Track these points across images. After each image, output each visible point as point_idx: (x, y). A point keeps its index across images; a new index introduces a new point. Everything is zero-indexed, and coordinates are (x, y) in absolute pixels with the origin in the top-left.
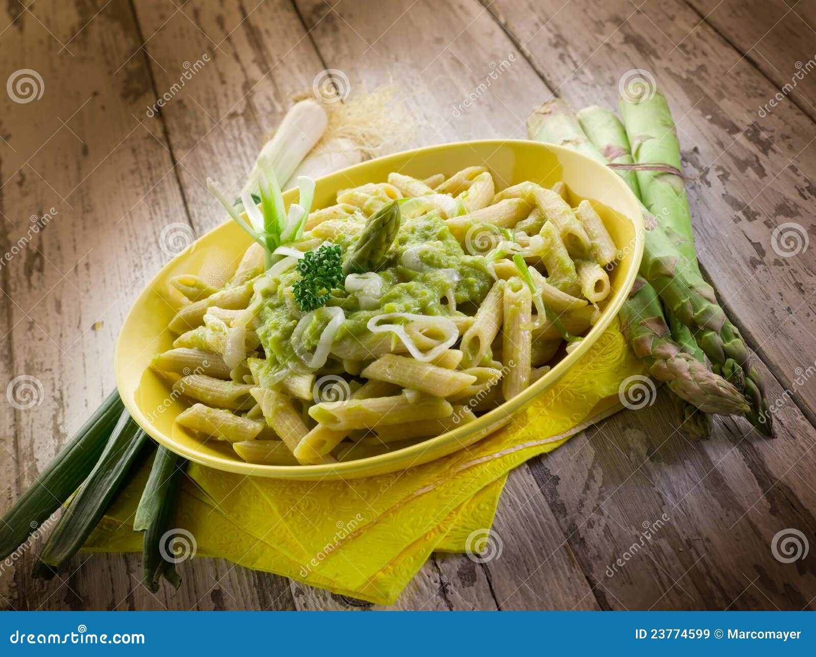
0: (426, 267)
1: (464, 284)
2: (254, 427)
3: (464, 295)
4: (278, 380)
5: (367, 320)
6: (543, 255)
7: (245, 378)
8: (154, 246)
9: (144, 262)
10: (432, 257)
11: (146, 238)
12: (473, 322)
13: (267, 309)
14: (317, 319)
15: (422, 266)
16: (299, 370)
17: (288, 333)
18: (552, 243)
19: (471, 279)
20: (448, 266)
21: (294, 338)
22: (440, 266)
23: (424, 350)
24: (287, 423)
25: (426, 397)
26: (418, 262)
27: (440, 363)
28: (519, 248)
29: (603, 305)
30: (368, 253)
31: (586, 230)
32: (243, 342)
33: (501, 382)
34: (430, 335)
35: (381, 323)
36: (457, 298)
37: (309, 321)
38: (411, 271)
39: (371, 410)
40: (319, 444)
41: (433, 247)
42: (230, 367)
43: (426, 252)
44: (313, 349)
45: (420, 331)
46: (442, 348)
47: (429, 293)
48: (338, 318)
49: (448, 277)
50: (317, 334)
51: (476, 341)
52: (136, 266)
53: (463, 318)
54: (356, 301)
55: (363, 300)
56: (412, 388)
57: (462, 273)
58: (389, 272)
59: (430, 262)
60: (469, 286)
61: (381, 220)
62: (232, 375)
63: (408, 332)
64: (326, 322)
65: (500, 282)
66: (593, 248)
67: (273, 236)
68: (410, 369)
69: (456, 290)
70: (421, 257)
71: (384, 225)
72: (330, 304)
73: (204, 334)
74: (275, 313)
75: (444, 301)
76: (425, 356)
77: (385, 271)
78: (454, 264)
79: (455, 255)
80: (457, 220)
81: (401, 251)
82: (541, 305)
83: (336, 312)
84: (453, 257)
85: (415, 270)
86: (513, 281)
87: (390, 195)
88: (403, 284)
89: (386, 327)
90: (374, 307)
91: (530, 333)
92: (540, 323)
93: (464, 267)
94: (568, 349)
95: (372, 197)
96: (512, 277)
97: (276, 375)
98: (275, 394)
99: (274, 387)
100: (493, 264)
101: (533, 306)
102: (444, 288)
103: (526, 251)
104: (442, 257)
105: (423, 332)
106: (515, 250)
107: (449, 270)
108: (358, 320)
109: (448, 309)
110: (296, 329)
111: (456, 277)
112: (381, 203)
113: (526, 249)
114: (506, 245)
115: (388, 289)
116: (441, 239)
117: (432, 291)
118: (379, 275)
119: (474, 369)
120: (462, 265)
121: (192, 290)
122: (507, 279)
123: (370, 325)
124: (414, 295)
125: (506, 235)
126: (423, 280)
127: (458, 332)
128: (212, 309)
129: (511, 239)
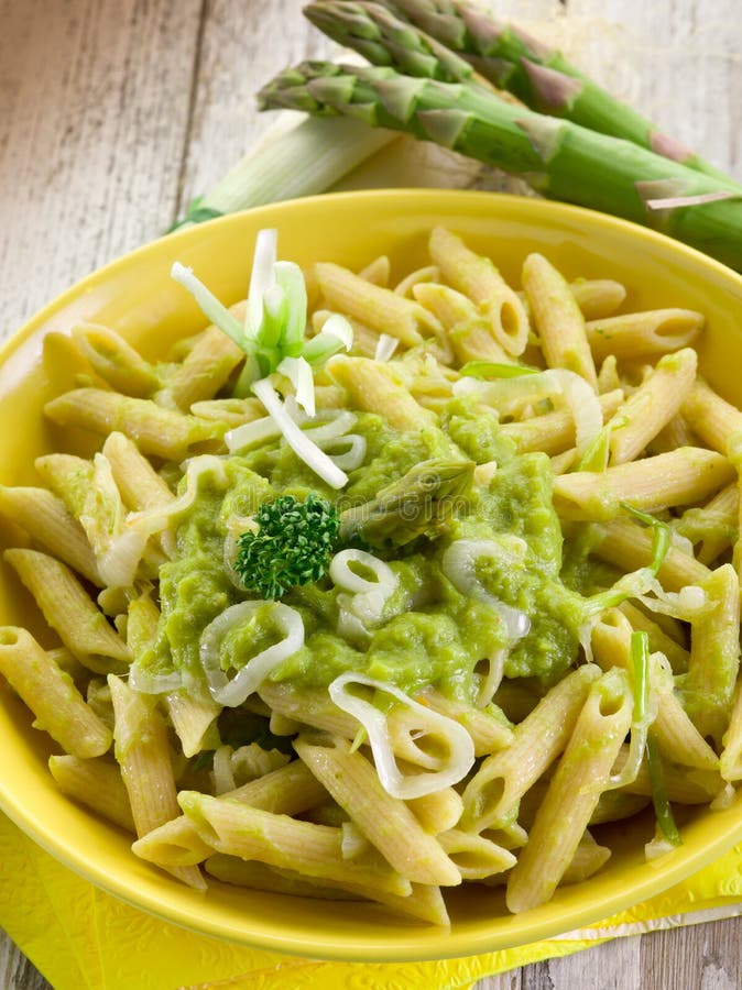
0: (479, 590)
1: (527, 646)
2: (94, 743)
3: (523, 668)
4: (158, 690)
5: (337, 672)
6: (694, 624)
7: (117, 621)
9: (87, 129)
10: (495, 575)
11: (109, 68)
12: (508, 748)
13: (192, 533)
14: (258, 621)
15: (473, 583)
16: (198, 697)
17: (205, 617)
19: (547, 645)
20: (516, 603)
21: (208, 635)
22: (502, 596)
23: (405, 766)
26: (468, 575)
27: (419, 811)
28: (659, 591)
30: (392, 528)
32: (136, 564)
33: (509, 872)
34: (425, 743)
35: (357, 689)
36: (506, 668)
37: (245, 619)
38: (450, 587)
39: (276, 845)
41: (506, 551)
42: (105, 580)
43: (490, 563)
44: (232, 673)
45: (413, 733)
46: (438, 786)
47: (457, 653)
48: (293, 645)
49: (511, 625)
50: (249, 652)
51: (496, 788)
52: (70, 130)
53: (495, 723)
54: (336, 609)
55: (346, 618)
57: (535, 623)
58: (412, 570)
59: (488, 579)
60: (536, 653)
62: (102, 597)
63: (391, 729)
64: (274, 636)
65: (589, 671)
68: (366, 804)
70: (478, 567)
71: (434, 500)
72: (290, 598)
73: (83, 497)
74: (201, 555)
75: (483, 667)
76: (401, 787)
77: (408, 562)
78: (529, 599)
79: (540, 575)
80: (577, 486)
81: (453, 532)
82: (640, 745)
83: (293, 623)
84: (534, 582)
85: (458, 590)
86: (612, 682)
87: (508, 323)
88: (423, 619)
89: (356, 708)
90: (359, 644)
91: (596, 799)
92: (623, 779)
93: (543, 614)
94: (649, 848)
95: (474, 316)
96: (615, 669)
97: (159, 678)
98: (144, 712)
99: (146, 698)
100: (596, 622)
101: (628, 740)
102: (490, 646)
103: (668, 605)
104: (513, 578)
105: (418, 736)
106: (651, 595)
107: (514, 610)
108: (324, 661)
109: (482, 685)
110: (217, 620)
111: (522, 625)
112: (484, 335)
113: (671, 596)
114: (637, 583)
115: (397, 610)
116: (530, 531)
117: (467, 650)
118: (395, 571)
119: (474, 842)
120: (542, 606)
121: (105, 363)
122: (605, 670)
123: (336, 688)
124: (431, 652)
125: (654, 539)
126: (460, 620)
127: (473, 761)
128: (116, 441)
129: (658, 555)
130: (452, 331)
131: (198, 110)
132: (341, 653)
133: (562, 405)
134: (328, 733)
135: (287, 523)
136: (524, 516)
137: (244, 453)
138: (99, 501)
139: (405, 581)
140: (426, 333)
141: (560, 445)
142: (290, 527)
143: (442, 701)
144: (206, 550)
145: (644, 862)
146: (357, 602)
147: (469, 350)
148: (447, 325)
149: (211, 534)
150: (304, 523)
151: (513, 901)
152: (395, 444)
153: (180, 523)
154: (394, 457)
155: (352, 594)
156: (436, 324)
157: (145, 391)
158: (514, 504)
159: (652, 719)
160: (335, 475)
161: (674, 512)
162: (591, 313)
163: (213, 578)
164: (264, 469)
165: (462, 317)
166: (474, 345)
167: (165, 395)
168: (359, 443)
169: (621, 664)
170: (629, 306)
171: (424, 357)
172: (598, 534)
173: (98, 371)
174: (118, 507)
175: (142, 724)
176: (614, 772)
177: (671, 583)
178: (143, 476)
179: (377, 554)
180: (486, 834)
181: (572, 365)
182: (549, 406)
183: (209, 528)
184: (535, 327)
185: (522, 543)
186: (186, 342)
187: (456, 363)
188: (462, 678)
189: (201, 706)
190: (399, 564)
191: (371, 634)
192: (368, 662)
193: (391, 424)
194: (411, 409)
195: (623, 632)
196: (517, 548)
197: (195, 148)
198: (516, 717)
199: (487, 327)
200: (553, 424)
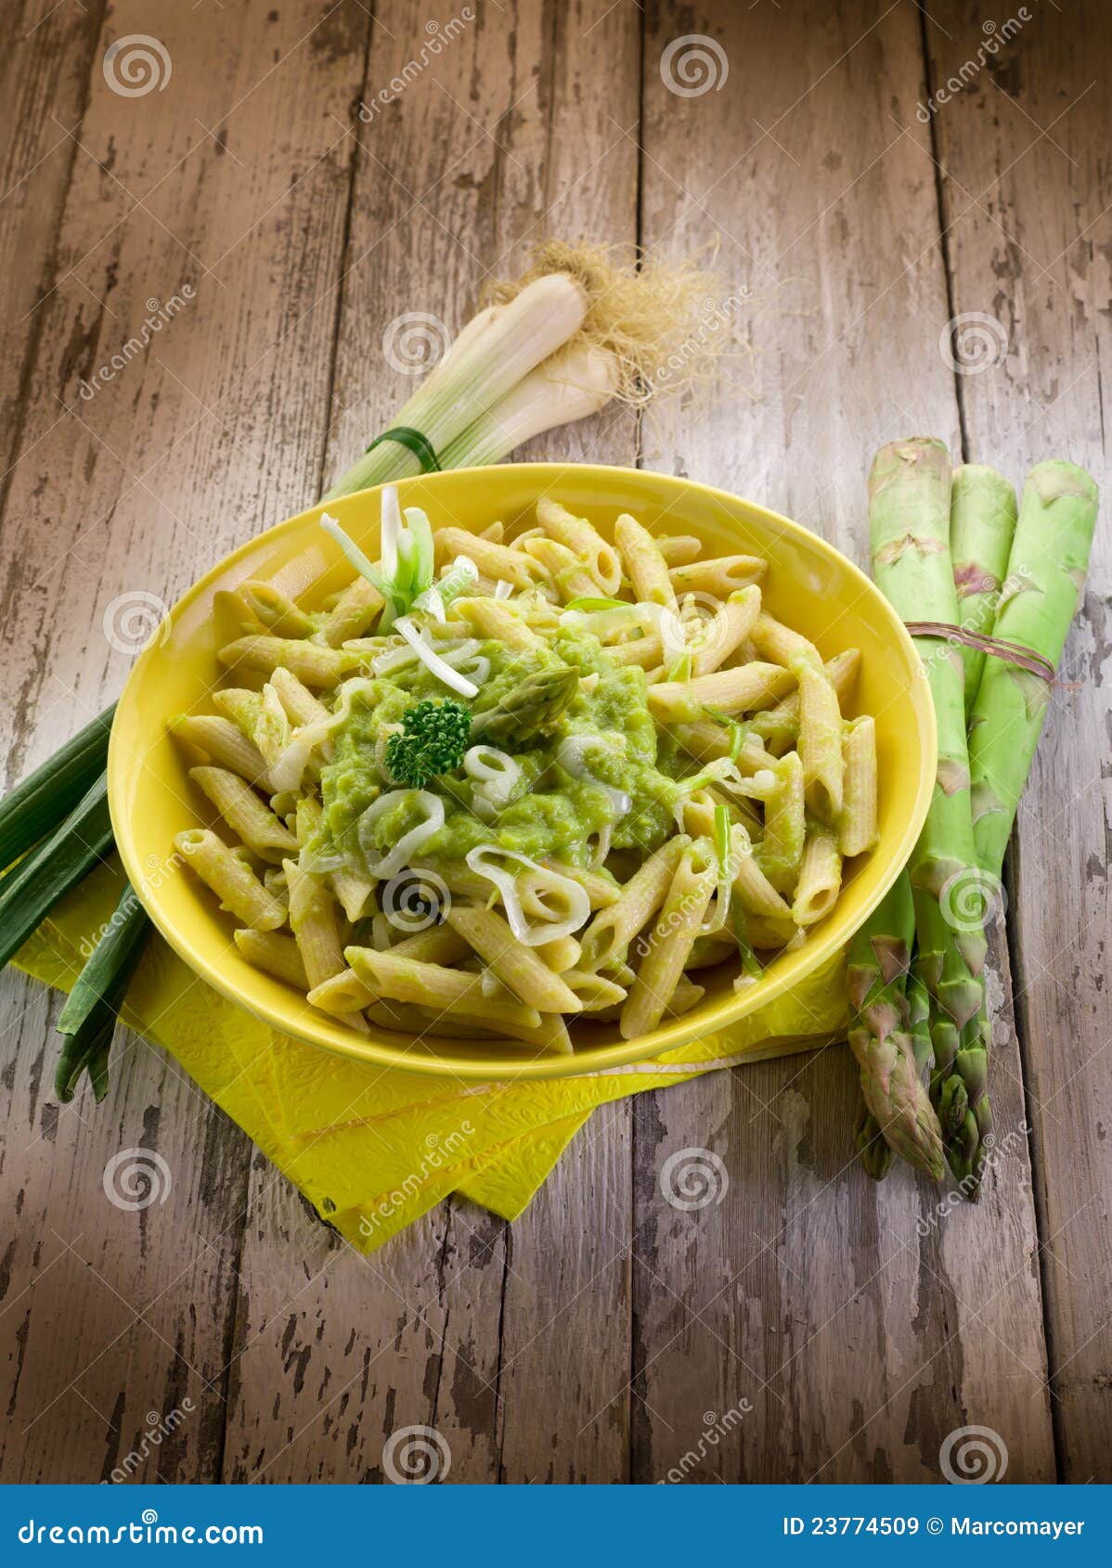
0: (588, 776)
1: (629, 821)
2: (272, 915)
3: (626, 839)
4: (325, 869)
5: (473, 844)
6: (767, 802)
7: (288, 818)
8: (264, 404)
9: (240, 433)
10: (601, 764)
11: (257, 383)
12: (617, 902)
13: (348, 739)
14: (406, 806)
15: (583, 771)
16: (357, 872)
17: (361, 805)
18: (786, 792)
19: (645, 820)
20: (619, 786)
21: (364, 820)
22: (607, 781)
23: (532, 920)
24: (316, 940)
25: (509, 995)
26: (579, 764)
27: (546, 955)
28: (737, 776)
29: (813, 930)
30: (513, 726)
31: (846, 781)
32: (302, 770)
33: (622, 1004)
34: (548, 900)
35: (489, 858)
36: (612, 839)
37: (393, 805)
38: (564, 774)
39: (428, 987)
40: (343, 997)
41: (611, 744)
42: (277, 787)
43: (596, 753)
44: (385, 851)
45: (538, 892)
46: (559, 933)
47: (573, 825)
48: (435, 824)
49: (615, 804)
50: (399, 832)
51: (608, 934)
52: (226, 434)
53: (605, 884)
54: (470, 795)
55: (478, 801)
56: (497, 973)
57: (636, 803)
58: (532, 761)
59: (595, 768)
60: (638, 827)
61: (547, 691)
62: (274, 802)
63: (520, 889)
64: (419, 817)
65: (683, 839)
66: (842, 817)
67: (404, 596)
68: (502, 949)
69: (619, 827)
70: (586, 757)
71: (547, 699)
72: (432, 787)
73: (255, 719)
74: (355, 757)
75: (594, 839)
76: (529, 935)
77: (529, 755)
78: (630, 782)
79: (638, 763)
80: (668, 693)
81: (563, 730)
82: (725, 899)
83: (436, 807)
84: (634, 769)
85: (572, 775)
86: (701, 847)
87: (604, 568)
88: (543, 799)
89: (490, 872)
90: (490, 821)
91: (691, 942)
92: (713, 927)
93: (642, 795)
94: (737, 983)
95: (576, 563)
96: (702, 838)
97: (325, 859)
98: (313, 888)
99: (315, 877)
100: (687, 801)
101: (715, 896)
102: (599, 822)
103: (745, 787)
104: (617, 767)
105: (542, 894)
106: (730, 779)
107: (620, 792)
108: (461, 836)
109: (594, 854)
110: (371, 808)
111: (625, 806)
112: (585, 579)
113: (747, 780)
114: (719, 769)
115: (522, 793)
116: (630, 727)
117: (581, 824)
118: (518, 762)
119: (590, 979)
120: (641, 787)
121: (268, 612)
122: (694, 838)
123: (472, 857)
124: (550, 825)
125: (732, 735)
126: (575, 799)
127: (589, 914)
128: (281, 674)
129: (736, 747)
130: (558, 576)
131: (334, 415)
132: (476, 829)
133: (651, 632)
134: (467, 897)
135: (429, 722)
136: (623, 715)
137: (389, 676)
138: (269, 721)
139: (527, 771)
140: (537, 578)
141: (653, 662)
142: (431, 725)
143: (560, 867)
144: (359, 753)
145: (734, 994)
146: (489, 787)
147: (573, 591)
148: (554, 571)
149: (365, 740)
150: (443, 722)
151: (625, 1030)
152: (514, 661)
153: (338, 733)
154: (514, 672)
155: (483, 782)
156: (544, 571)
157: (303, 633)
158: (614, 705)
159: (734, 877)
160: (467, 687)
161: (747, 716)
162: (672, 562)
163: (367, 774)
164: (405, 686)
165: (565, 564)
166: (575, 586)
167: (319, 637)
168: (484, 663)
169: (707, 833)
170: (705, 555)
171: (535, 596)
172: (685, 732)
173: (262, 620)
174: (285, 725)
175: (312, 898)
176: (704, 922)
177: (747, 770)
178: (303, 698)
179: (502, 748)
180: (601, 973)
181: (659, 599)
182: (640, 633)
183: (362, 735)
184: (626, 571)
185: (622, 737)
186: (334, 597)
187: (562, 601)
188: (577, 847)
189: (361, 879)
190: (521, 756)
191: (500, 814)
192: (499, 835)
193: (511, 647)
194: (526, 635)
195: (708, 807)
196: (618, 741)
197: (332, 445)
198: (623, 877)
199: (587, 572)
200: (645, 645)
